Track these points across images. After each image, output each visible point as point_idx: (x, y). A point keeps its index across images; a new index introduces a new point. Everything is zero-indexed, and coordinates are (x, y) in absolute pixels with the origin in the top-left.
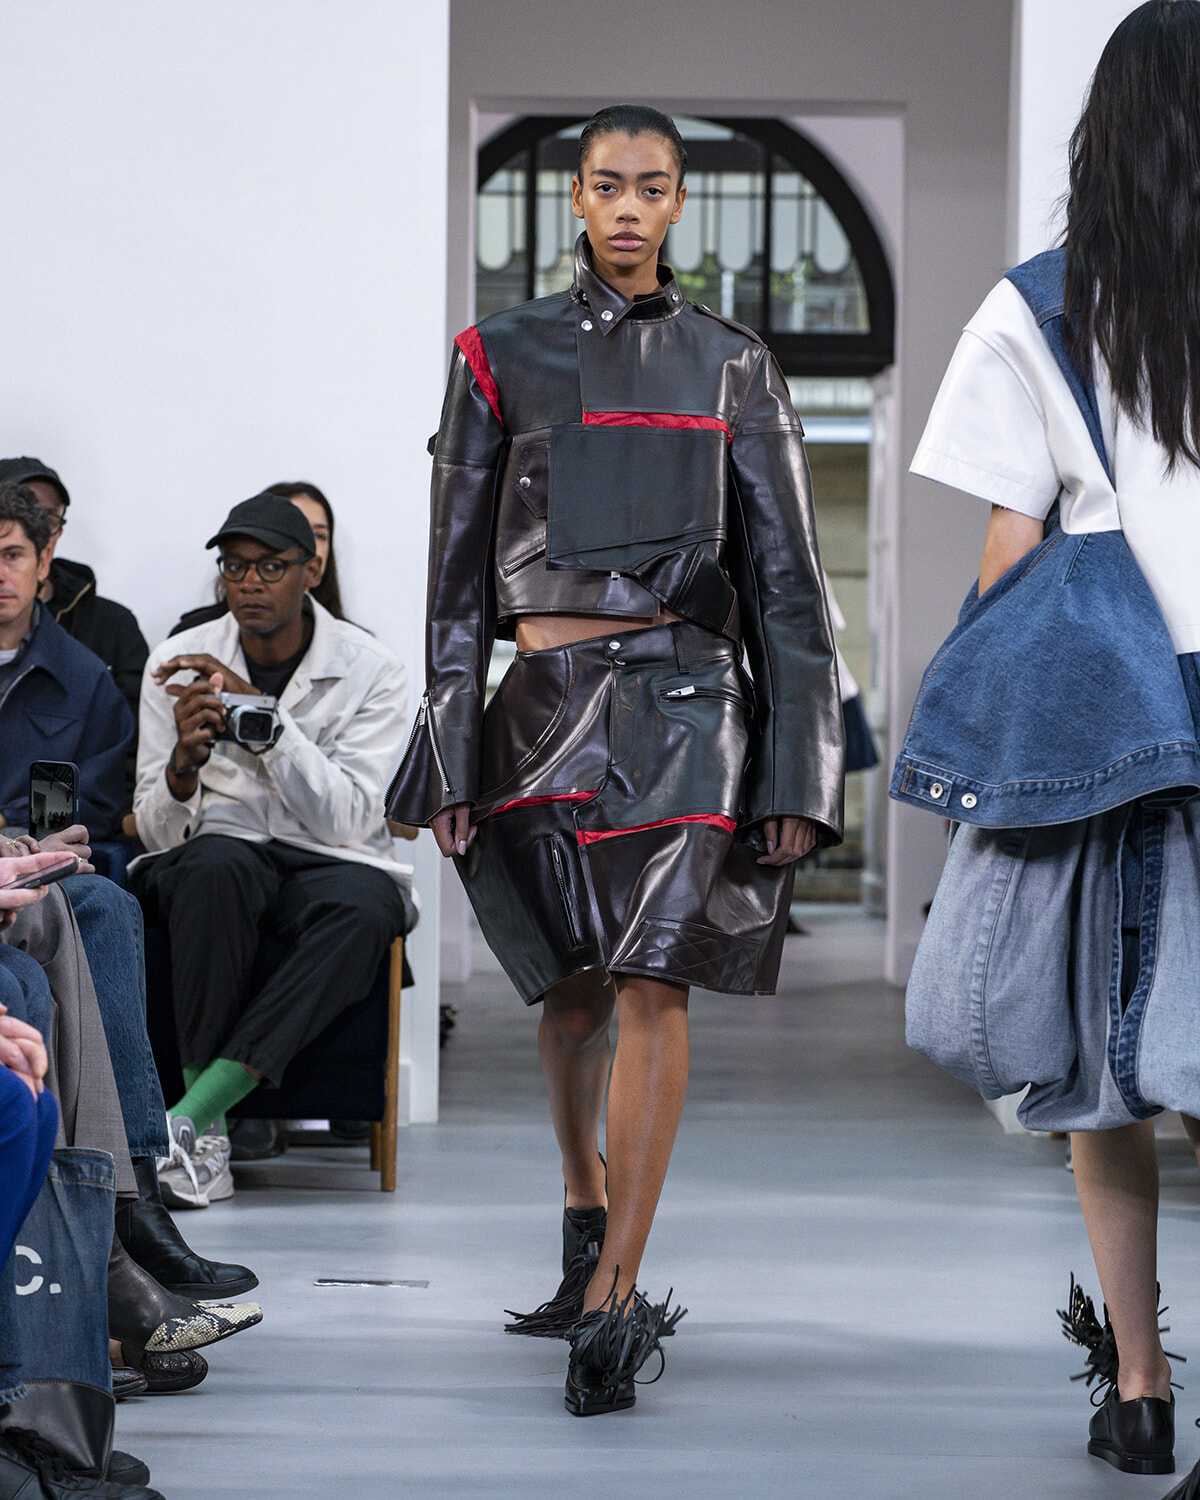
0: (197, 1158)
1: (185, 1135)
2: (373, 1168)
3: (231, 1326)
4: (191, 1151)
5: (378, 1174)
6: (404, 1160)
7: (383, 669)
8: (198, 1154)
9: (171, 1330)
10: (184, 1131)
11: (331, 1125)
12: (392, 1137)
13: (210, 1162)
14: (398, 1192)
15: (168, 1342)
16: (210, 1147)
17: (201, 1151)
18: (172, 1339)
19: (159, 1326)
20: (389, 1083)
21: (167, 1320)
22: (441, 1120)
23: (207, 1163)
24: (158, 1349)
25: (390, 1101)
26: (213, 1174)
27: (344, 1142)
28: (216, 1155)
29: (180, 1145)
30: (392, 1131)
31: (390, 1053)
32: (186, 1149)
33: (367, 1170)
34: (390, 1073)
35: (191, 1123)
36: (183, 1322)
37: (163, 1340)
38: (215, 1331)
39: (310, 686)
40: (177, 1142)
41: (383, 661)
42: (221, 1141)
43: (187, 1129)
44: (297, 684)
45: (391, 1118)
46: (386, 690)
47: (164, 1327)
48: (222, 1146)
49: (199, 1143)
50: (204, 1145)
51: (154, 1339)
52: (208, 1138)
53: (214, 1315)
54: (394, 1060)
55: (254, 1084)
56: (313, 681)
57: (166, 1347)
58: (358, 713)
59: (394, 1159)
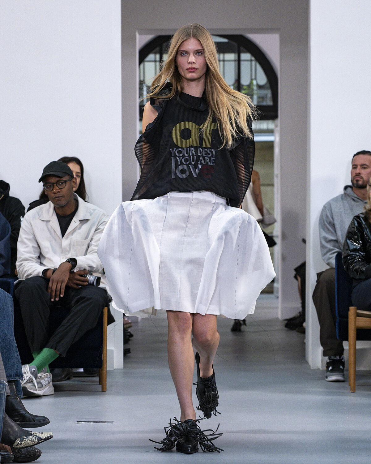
0: (38, 379)
1: (34, 371)
2: (100, 384)
3: (42, 439)
4: (36, 378)
5: (101, 386)
6: (109, 381)
7: (102, 215)
8: (38, 378)
9: (21, 441)
10: (33, 370)
11: (84, 370)
12: (105, 373)
13: (42, 381)
14: (107, 392)
15: (20, 444)
16: (43, 376)
17: (40, 377)
18: (21, 443)
19: (17, 439)
20: (104, 356)
21: (20, 437)
22: (124, 367)
23: (41, 381)
24: (17, 447)
25: (104, 361)
26: (44, 385)
27: (88, 375)
28: (45, 379)
29: (32, 375)
30: (105, 371)
31: (104, 346)
32: (34, 377)
33: (98, 385)
34: (104, 352)
35: (36, 368)
36: (25, 438)
37: (19, 444)
38: (36, 441)
39: (79, 222)
40: (31, 374)
41: (102, 213)
42: (47, 374)
43: (35, 369)
44: (75, 221)
45: (105, 367)
46: (104, 222)
47: (19, 439)
48: (47, 376)
49: (39, 375)
50: (40, 375)
51: (16, 443)
52: (42, 373)
53: (36, 436)
54: (105, 347)
55: (58, 356)
56: (80, 220)
57: (20, 446)
58: (95, 231)
59: (106, 381)
